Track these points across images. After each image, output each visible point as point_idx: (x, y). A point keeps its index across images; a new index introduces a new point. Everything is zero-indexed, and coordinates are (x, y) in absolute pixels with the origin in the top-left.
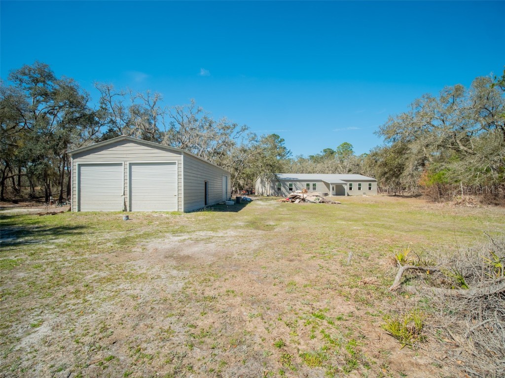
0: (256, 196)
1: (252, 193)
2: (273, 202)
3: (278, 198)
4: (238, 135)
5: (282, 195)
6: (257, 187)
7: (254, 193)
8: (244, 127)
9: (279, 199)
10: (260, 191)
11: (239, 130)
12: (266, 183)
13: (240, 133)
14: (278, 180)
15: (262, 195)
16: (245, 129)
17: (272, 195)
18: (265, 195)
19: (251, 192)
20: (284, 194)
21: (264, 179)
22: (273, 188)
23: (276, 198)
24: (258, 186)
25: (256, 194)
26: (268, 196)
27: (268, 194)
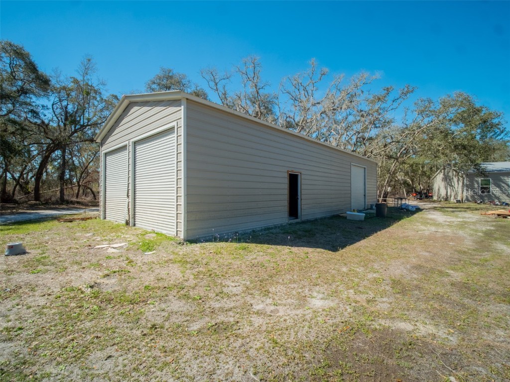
0: (434, 202)
1: (427, 197)
2: (471, 217)
3: (482, 206)
4: (395, 104)
5: (492, 202)
6: (436, 187)
7: (432, 196)
8: (406, 89)
9: (488, 209)
10: (443, 193)
11: (398, 96)
12: (455, 179)
13: (399, 101)
14: (483, 173)
15: (447, 199)
16: (407, 92)
17: (467, 200)
18: (452, 200)
19: (425, 195)
20: (498, 198)
21: (450, 174)
22: (470, 187)
23: (478, 206)
24: (439, 184)
25: (435, 198)
26: (458, 202)
27: (459, 198)
